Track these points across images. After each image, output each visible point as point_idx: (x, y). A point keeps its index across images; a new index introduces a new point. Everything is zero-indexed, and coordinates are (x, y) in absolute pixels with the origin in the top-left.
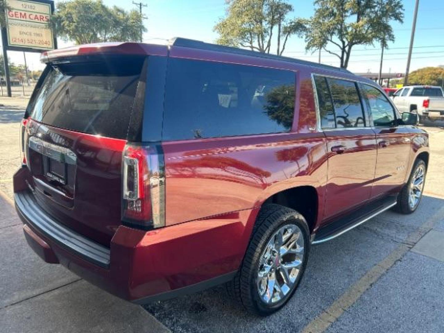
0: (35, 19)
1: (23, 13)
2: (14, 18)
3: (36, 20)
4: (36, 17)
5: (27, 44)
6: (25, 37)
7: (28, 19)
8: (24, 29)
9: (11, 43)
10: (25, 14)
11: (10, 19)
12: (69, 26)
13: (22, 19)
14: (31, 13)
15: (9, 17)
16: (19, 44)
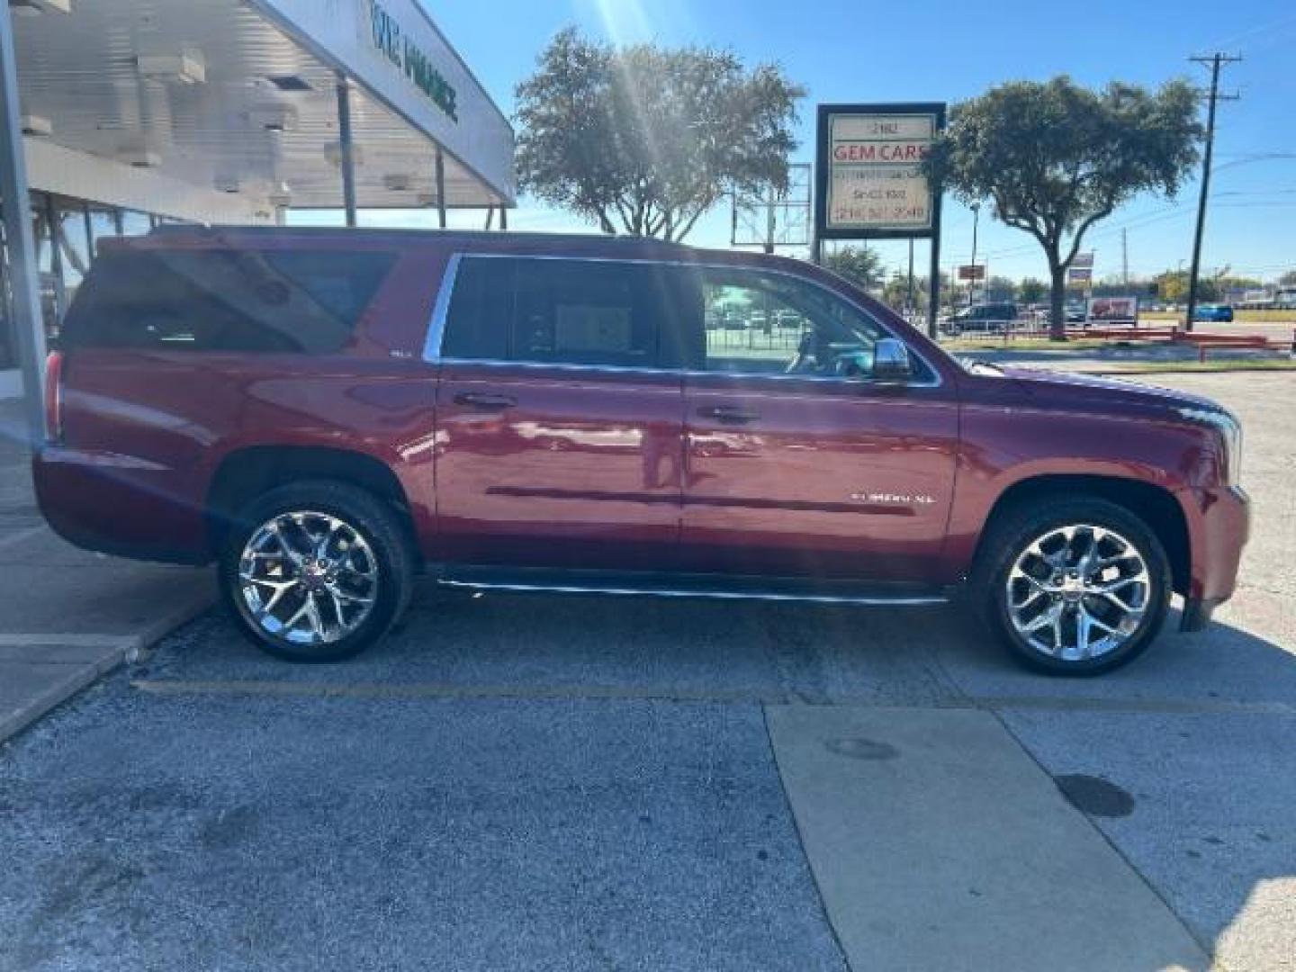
0: (894, 155)
1: (867, 145)
2: (847, 160)
3: (897, 159)
4: (897, 152)
5: (866, 221)
6: (867, 203)
7: (878, 159)
8: (867, 185)
9: (834, 220)
10: (872, 149)
11: (837, 165)
12: (963, 162)
13: (864, 160)
14: (885, 143)
15: (835, 160)
16: (850, 221)
